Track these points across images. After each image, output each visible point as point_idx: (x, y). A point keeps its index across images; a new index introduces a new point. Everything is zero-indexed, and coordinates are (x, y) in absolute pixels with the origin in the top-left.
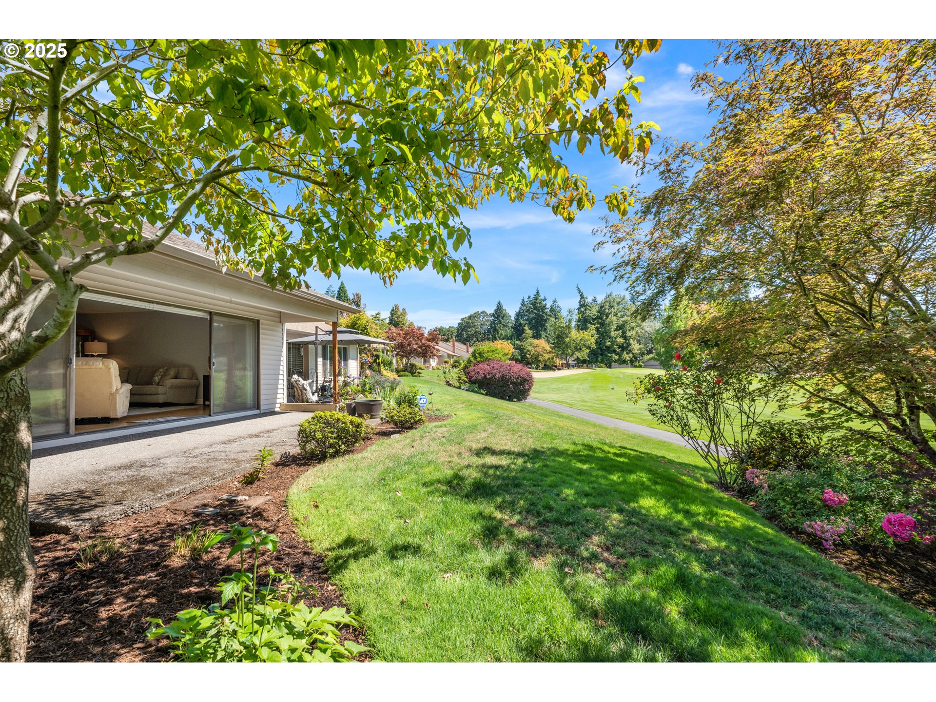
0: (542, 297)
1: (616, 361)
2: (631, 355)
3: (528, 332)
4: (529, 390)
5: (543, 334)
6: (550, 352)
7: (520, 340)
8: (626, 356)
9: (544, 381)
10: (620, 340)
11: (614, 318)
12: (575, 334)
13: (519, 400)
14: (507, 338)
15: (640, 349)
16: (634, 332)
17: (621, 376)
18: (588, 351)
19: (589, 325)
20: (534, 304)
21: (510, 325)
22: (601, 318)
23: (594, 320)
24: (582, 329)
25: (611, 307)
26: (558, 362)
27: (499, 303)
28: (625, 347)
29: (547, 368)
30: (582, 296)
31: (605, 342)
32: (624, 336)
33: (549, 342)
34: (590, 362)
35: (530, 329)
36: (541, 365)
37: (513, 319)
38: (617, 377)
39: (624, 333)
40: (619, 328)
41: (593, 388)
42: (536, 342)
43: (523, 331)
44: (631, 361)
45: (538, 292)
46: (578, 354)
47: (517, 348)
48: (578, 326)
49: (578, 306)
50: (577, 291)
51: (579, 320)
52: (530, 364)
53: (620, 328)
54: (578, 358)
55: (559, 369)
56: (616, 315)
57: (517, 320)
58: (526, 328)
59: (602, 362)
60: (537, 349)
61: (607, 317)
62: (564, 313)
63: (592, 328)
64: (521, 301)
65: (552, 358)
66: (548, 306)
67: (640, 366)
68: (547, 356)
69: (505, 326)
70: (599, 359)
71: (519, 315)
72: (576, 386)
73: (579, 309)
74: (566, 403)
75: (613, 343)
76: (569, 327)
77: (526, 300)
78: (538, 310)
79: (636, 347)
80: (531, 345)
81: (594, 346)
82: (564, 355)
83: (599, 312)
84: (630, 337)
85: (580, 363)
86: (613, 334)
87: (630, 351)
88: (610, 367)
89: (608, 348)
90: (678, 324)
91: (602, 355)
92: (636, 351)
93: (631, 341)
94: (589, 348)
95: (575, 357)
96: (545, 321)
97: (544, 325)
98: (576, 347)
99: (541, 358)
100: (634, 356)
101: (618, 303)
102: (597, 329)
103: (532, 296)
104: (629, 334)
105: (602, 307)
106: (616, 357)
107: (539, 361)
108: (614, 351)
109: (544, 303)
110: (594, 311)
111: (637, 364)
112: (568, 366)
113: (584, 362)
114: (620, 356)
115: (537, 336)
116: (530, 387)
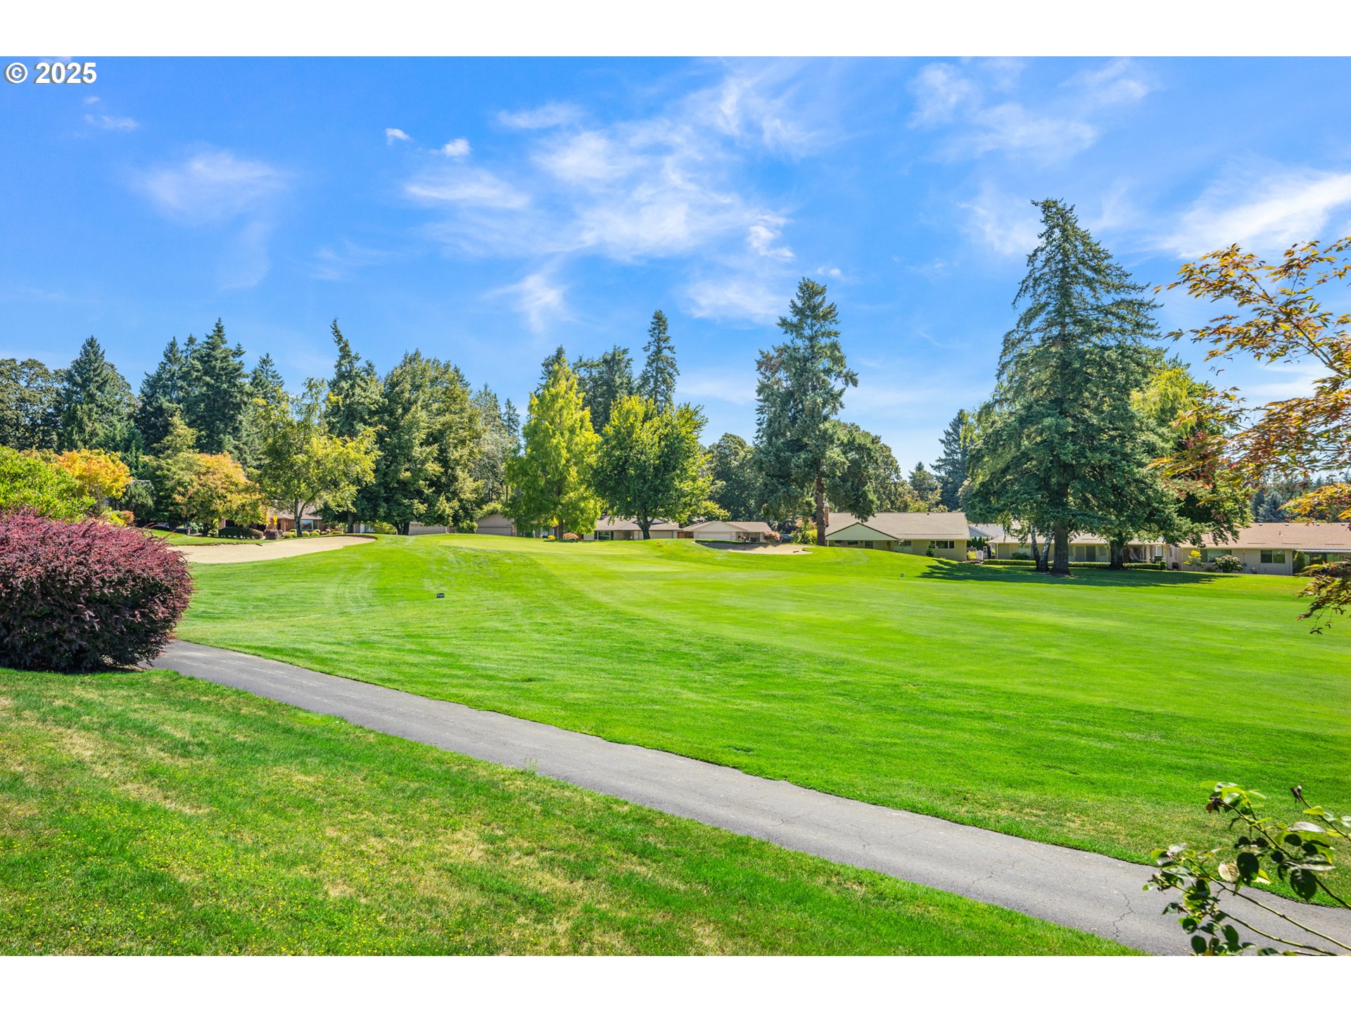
0: (231, 345)
1: (419, 518)
2: (456, 504)
3: (183, 430)
4: (167, 622)
5: (229, 440)
6: (247, 490)
7: (157, 453)
8: (446, 507)
9: (226, 573)
10: (433, 468)
11: (423, 415)
12: (322, 446)
13: (123, 661)
14: (110, 445)
15: (476, 490)
16: (466, 451)
17: (451, 557)
18: (353, 489)
19: (360, 426)
20: (206, 359)
21: (126, 411)
22: (392, 413)
23: (372, 413)
24: (340, 434)
25: (416, 387)
26: (269, 515)
27: (91, 343)
28: (445, 485)
29: (235, 530)
30: (345, 353)
31: (397, 471)
32: (443, 460)
33: (244, 463)
34: (357, 518)
35: (190, 425)
36: (219, 524)
37: (136, 392)
38: (442, 561)
39: (442, 451)
40: (433, 438)
41: (384, 594)
42: (205, 460)
43: (166, 429)
44: (456, 518)
45: (219, 330)
46: (327, 497)
47: (142, 473)
48: (332, 427)
49: (332, 376)
50: (332, 338)
51: (335, 410)
52: (185, 520)
53: (436, 440)
54: (326, 505)
55: (271, 536)
56: (425, 407)
57: (149, 398)
58: (176, 420)
59: (387, 518)
60: (210, 480)
61: (406, 410)
62: (293, 389)
63: (368, 434)
64: (164, 347)
65: (254, 505)
66: (247, 370)
67: (471, 530)
68: (237, 500)
69: (105, 410)
70: (382, 511)
71: (155, 385)
72: (331, 589)
73: (334, 385)
74: (308, 655)
75: (417, 473)
76: (305, 426)
77: (181, 346)
78: (217, 378)
79: (468, 485)
80: (189, 467)
81: (370, 478)
82: (287, 496)
83: (385, 396)
84: (457, 462)
85: (330, 520)
86: (417, 452)
87: (455, 494)
88: (404, 531)
89: (404, 484)
90: (555, 441)
91: (387, 500)
92: (467, 495)
93: (459, 472)
94: (358, 481)
95: (319, 504)
96: (238, 407)
97: (232, 418)
98: (321, 480)
99: (218, 505)
100: (463, 507)
101: (434, 381)
102: (380, 438)
103: (201, 339)
104: (454, 454)
105: (394, 385)
106: (422, 508)
107: (214, 513)
108: (419, 493)
109: (234, 361)
110: (373, 393)
111: (465, 524)
112: (300, 529)
113: (343, 517)
114: (431, 505)
115: (209, 445)
116: (174, 614)
